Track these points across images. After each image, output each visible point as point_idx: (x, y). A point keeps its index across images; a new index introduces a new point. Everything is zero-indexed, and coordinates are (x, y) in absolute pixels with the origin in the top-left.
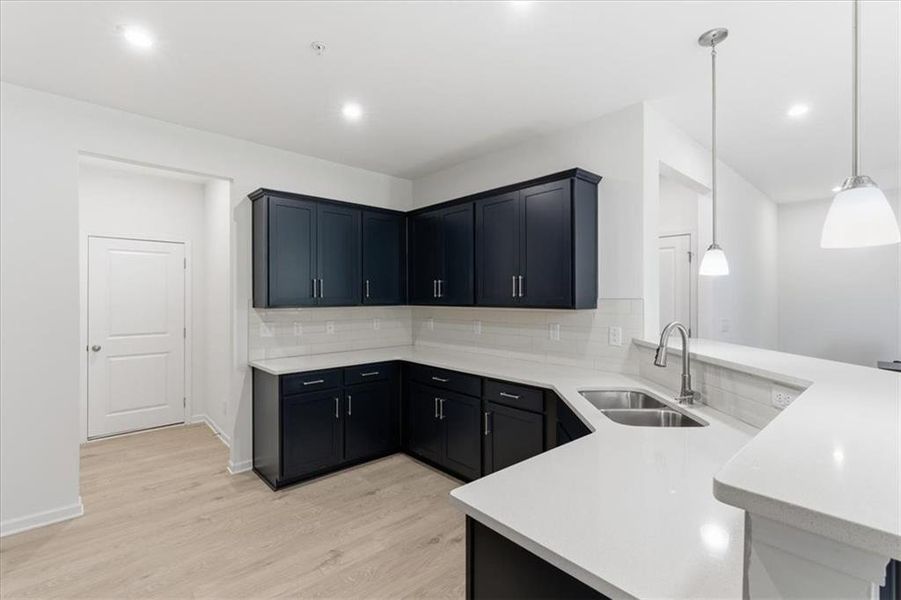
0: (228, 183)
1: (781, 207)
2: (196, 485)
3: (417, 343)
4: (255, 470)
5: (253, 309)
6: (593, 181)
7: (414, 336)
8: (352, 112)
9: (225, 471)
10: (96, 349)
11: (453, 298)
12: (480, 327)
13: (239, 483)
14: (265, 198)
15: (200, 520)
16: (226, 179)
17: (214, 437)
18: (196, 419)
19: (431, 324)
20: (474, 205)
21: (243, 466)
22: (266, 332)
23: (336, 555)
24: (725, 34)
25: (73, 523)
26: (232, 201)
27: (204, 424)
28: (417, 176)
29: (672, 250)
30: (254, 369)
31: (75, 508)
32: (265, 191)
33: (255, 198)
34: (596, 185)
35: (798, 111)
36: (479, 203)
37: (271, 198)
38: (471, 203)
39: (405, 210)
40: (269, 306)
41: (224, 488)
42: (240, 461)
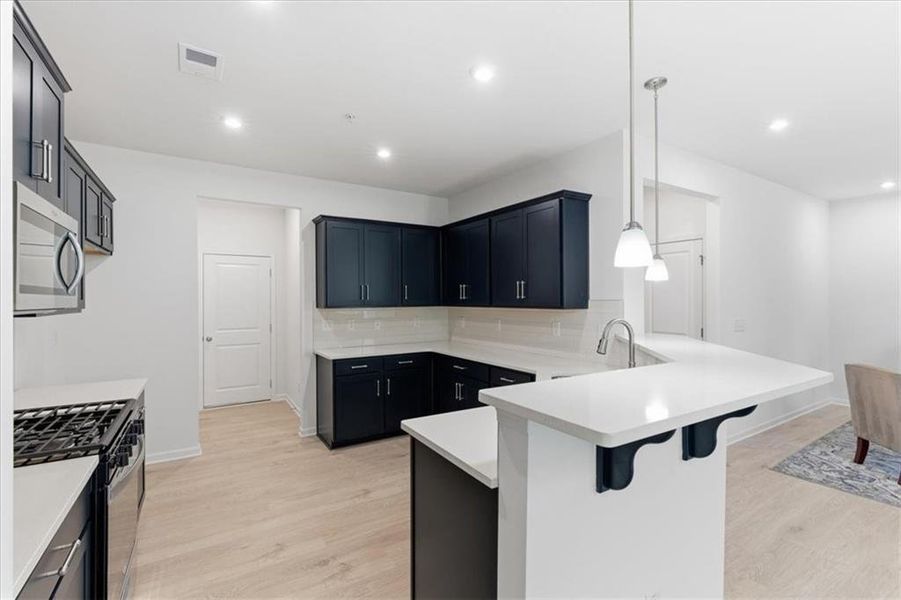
0: (298, 211)
1: (833, 205)
2: (276, 442)
3: (453, 338)
4: (319, 435)
5: (317, 310)
6: (584, 199)
7: (450, 334)
8: (384, 154)
9: (297, 434)
10: (209, 340)
11: (475, 300)
12: (500, 325)
13: (306, 443)
14: (323, 223)
15: (276, 464)
16: (297, 208)
17: (291, 411)
18: (278, 397)
19: (463, 323)
20: (490, 221)
21: (310, 432)
22: (326, 327)
23: (367, 492)
24: (665, 81)
25: (194, 460)
26: (301, 225)
27: (285, 401)
28: (453, 194)
29: (687, 254)
30: (317, 356)
31: (195, 450)
32: (323, 217)
33: (317, 222)
34: (587, 202)
35: (779, 125)
36: (494, 219)
37: (329, 222)
38: (487, 220)
39: (439, 224)
40: (327, 306)
41: (297, 446)
42: (307, 428)
